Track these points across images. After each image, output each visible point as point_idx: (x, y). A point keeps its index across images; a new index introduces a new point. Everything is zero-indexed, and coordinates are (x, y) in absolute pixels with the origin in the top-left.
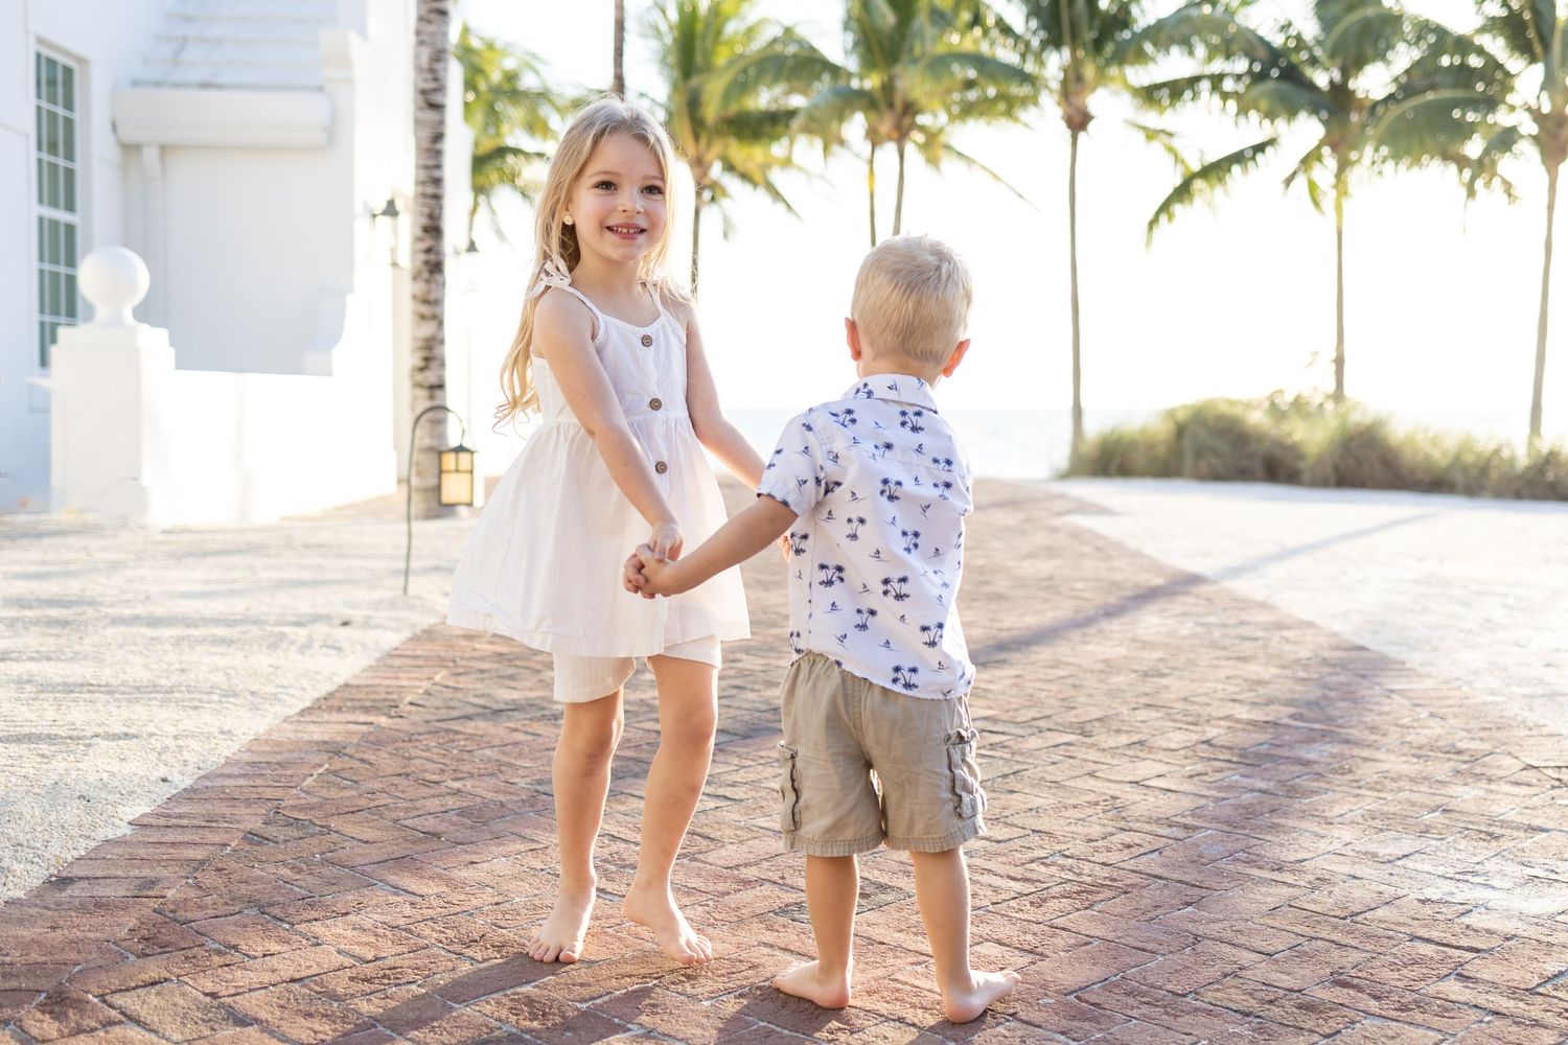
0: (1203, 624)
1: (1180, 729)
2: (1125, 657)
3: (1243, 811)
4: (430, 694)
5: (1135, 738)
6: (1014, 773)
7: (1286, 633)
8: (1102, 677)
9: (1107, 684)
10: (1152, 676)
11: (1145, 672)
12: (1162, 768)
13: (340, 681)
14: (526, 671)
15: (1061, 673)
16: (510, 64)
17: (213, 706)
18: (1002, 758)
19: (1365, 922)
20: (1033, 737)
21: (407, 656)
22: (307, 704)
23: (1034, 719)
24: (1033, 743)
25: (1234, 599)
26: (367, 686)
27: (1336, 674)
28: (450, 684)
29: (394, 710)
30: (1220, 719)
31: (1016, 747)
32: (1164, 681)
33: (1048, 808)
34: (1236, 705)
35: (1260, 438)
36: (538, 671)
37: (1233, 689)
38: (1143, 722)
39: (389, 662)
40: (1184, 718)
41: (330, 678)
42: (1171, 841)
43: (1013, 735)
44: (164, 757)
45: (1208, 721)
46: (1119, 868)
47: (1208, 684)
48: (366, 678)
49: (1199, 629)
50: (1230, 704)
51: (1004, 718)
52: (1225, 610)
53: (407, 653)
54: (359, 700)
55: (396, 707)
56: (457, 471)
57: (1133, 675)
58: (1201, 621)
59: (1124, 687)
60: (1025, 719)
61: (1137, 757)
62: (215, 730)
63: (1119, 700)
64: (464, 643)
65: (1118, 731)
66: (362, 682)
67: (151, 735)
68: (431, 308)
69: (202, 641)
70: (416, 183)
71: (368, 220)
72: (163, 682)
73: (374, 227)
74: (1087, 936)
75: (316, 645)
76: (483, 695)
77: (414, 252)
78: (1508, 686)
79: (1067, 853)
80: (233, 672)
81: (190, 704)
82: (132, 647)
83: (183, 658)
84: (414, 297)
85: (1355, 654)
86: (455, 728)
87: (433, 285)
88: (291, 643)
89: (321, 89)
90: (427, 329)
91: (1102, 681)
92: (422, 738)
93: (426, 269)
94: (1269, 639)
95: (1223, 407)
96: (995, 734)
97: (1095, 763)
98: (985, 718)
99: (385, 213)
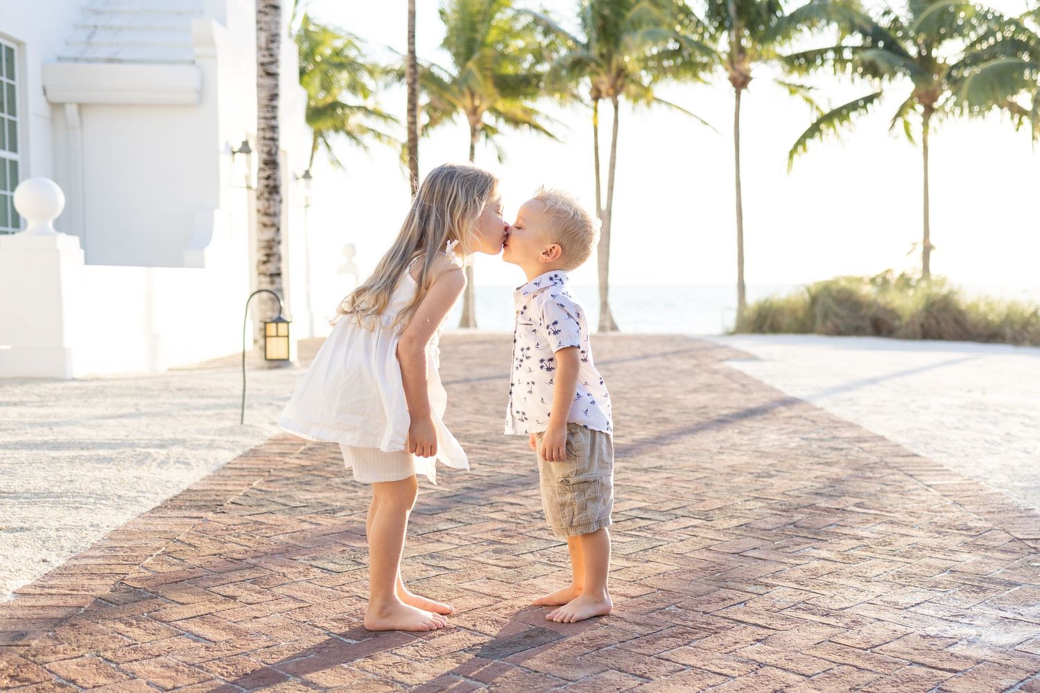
0: (806, 439)
1: (776, 514)
2: (747, 464)
3: (810, 573)
4: (247, 496)
5: (743, 521)
6: (652, 548)
7: (864, 445)
8: (728, 478)
9: (730, 483)
10: (763, 477)
11: (759, 473)
12: (757, 543)
13: (185, 487)
14: (320, 478)
15: (699, 475)
17: (89, 507)
18: (646, 537)
19: (881, 652)
20: (671, 522)
21: (236, 469)
22: (158, 504)
23: (674, 509)
24: (670, 526)
25: (832, 421)
26: (203, 490)
28: (263, 488)
29: (220, 507)
30: (805, 507)
31: (658, 529)
32: (772, 480)
34: (819, 497)
35: (869, 305)
36: (328, 478)
37: (818, 485)
38: (750, 510)
39: (222, 473)
40: (780, 507)
41: (178, 485)
42: (754, 596)
43: (657, 520)
44: (47, 544)
45: (796, 509)
46: (714, 615)
47: (802, 482)
48: (204, 484)
49: (803, 443)
50: (814, 496)
51: (653, 508)
53: (237, 466)
54: (195, 501)
55: (222, 505)
56: (277, 336)
57: (750, 476)
59: (742, 485)
60: (667, 509)
61: (742, 535)
62: (87, 524)
63: (735, 495)
64: (278, 459)
65: (732, 517)
66: (200, 488)
67: (40, 528)
68: (270, 218)
69: (90, 459)
70: (258, 130)
71: (229, 156)
72: (56, 489)
73: (234, 160)
74: (683, 664)
75: (171, 461)
76: (285, 496)
77: (259, 178)
78: (1012, 481)
79: (679, 605)
80: (107, 482)
81: (73, 506)
82: (38, 465)
83: (73, 472)
84: (258, 211)
85: (908, 459)
86: (262, 520)
87: (272, 202)
88: (154, 460)
89: (193, 62)
90: (269, 234)
91: (727, 481)
92: (236, 527)
93: (266, 190)
94: (851, 449)
95: (843, 283)
96: (643, 521)
97: (712, 539)
98: (640, 509)
99: (241, 151)
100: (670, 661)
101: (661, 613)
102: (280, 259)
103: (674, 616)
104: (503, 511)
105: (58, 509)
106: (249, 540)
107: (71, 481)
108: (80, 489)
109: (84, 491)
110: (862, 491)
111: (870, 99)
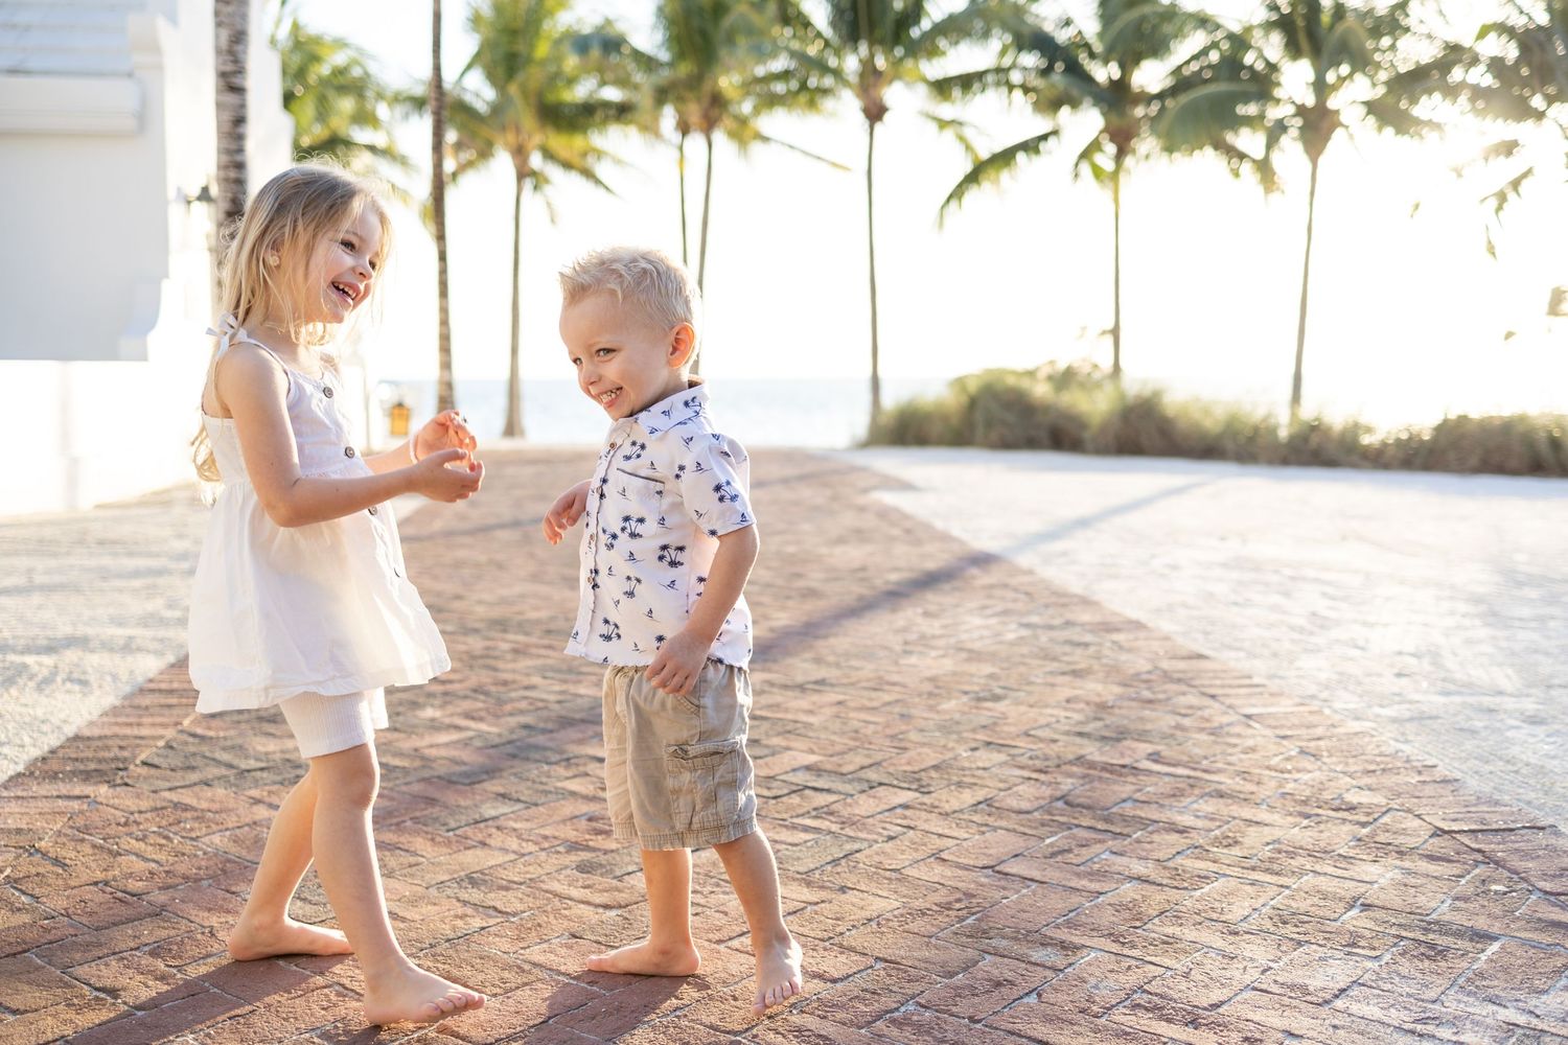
0: (1028, 626)
1: (1030, 779)
2: (955, 674)
4: (171, 748)
5: (981, 794)
6: (846, 856)
7: (1116, 637)
8: (931, 702)
9: (938, 712)
10: (985, 700)
11: (977, 693)
12: (1017, 843)
13: (70, 731)
15: (887, 698)
18: (830, 832)
21: (160, 691)
22: (20, 768)
23: (862, 768)
24: (865, 805)
26: (100, 738)
27: (1184, 694)
28: (199, 731)
29: (121, 773)
30: (1071, 763)
31: (845, 813)
32: (1001, 706)
33: (889, 916)
34: (1086, 741)
35: (1046, 411)
37: (1077, 717)
38: (984, 769)
39: (138, 700)
40: (1031, 762)
41: (59, 728)
43: (840, 793)
45: (1058, 766)
47: (1049, 711)
48: (103, 725)
49: (1024, 632)
50: (1078, 740)
51: (829, 767)
52: (1047, 606)
54: (83, 760)
55: (126, 769)
57: (965, 699)
58: (1025, 620)
59: (957, 716)
60: (851, 768)
61: (987, 825)
63: (955, 736)
65: (960, 784)
66: (96, 732)
75: (59, 679)
76: (233, 747)
86: (188, 801)
88: (31, 678)
91: (931, 708)
92: (142, 818)
94: (1100, 644)
95: (1011, 381)
96: (818, 794)
97: (940, 835)
98: (808, 768)
99: (199, 198)
104: (587, 775)
110: (1149, 727)
111: (1044, 137)
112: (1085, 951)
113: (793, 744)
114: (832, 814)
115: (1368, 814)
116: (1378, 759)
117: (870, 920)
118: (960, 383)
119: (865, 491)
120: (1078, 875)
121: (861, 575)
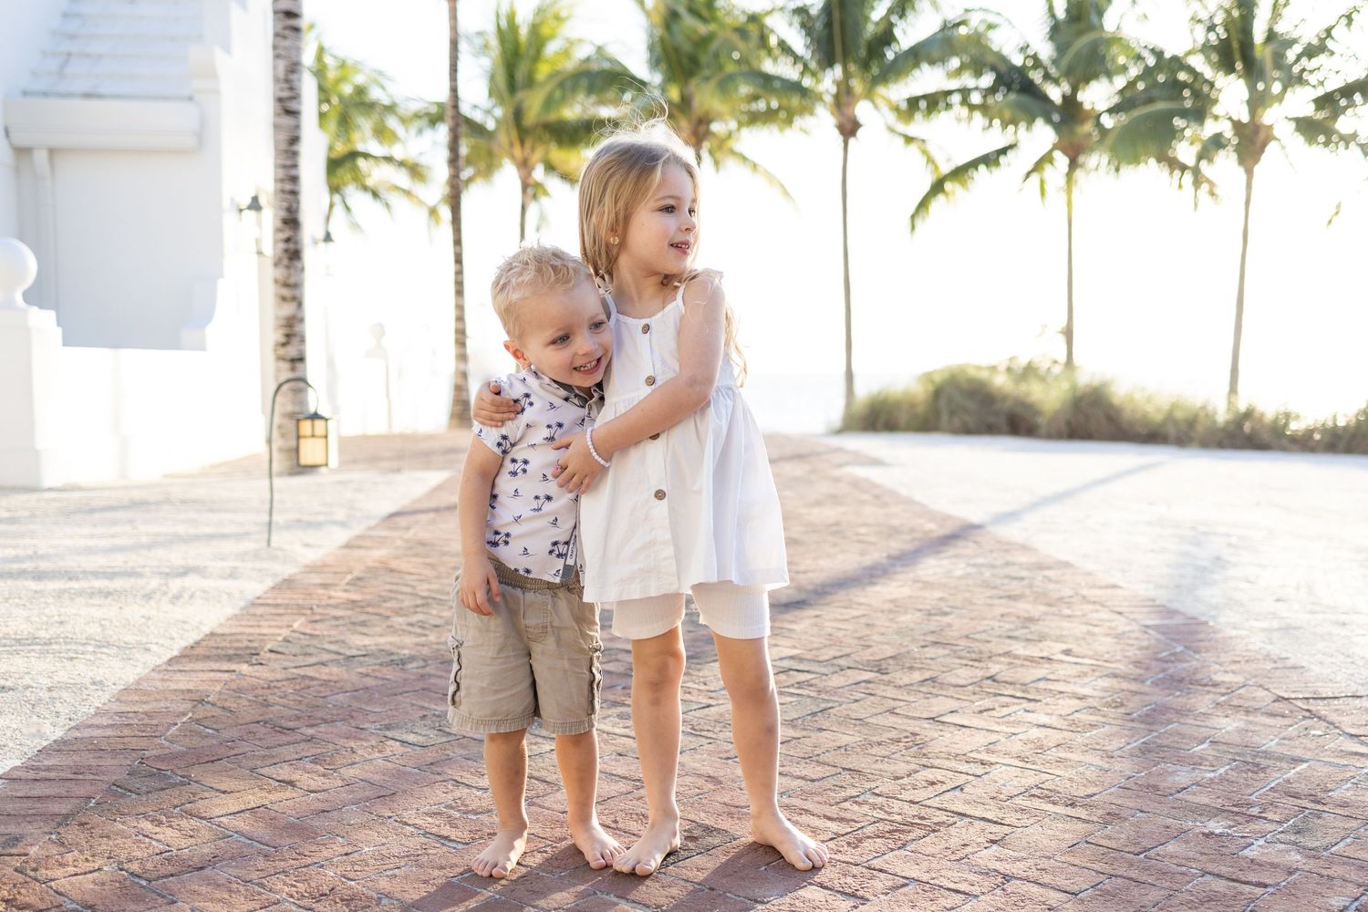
0: (974, 565)
1: (966, 665)
2: (910, 597)
3: (1032, 746)
4: (288, 641)
5: (927, 675)
6: (821, 711)
7: (1047, 573)
8: (891, 616)
9: (897, 623)
10: (935, 615)
11: (929, 610)
12: (953, 704)
13: (207, 630)
14: (377, 617)
15: (855, 613)
16: (360, 79)
17: (88, 657)
18: (809, 697)
20: (835, 675)
21: (269, 605)
22: (175, 653)
23: (835, 658)
24: (836, 681)
26: (231, 635)
27: (1097, 611)
28: (308, 631)
29: (255, 657)
30: (1000, 655)
31: (821, 685)
32: (947, 619)
33: (855, 745)
34: (1013, 642)
35: (1004, 397)
36: (388, 617)
37: (1008, 626)
38: (932, 659)
39: (253, 610)
40: (968, 655)
41: (197, 628)
42: (971, 778)
43: (817, 673)
44: (37, 709)
45: (990, 657)
46: (926, 806)
47: (986, 622)
48: (231, 626)
50: (1008, 641)
51: (809, 657)
52: (991, 551)
53: (270, 601)
54: (222, 648)
55: (257, 654)
56: (313, 436)
57: (918, 614)
58: (972, 562)
59: (912, 625)
60: (826, 658)
61: (930, 693)
62: (87, 681)
63: (909, 639)
64: (321, 591)
65: (911, 668)
66: (227, 631)
67: (26, 687)
68: (291, 291)
69: (81, 593)
70: (276, 181)
71: (235, 215)
72: (42, 634)
73: (241, 219)
74: (903, 877)
75: (186, 596)
76: (337, 642)
77: (276, 242)
78: (1247, 620)
79: (877, 791)
80: (107, 623)
81: (66, 656)
82: (17, 600)
83: (63, 610)
84: (276, 281)
85: (1110, 591)
86: (311, 674)
87: (292, 271)
88: (164, 595)
89: (190, 99)
90: (288, 309)
91: (891, 620)
92: (279, 684)
93: (286, 256)
94: (1034, 578)
95: (972, 373)
96: (800, 674)
97: (894, 699)
98: (792, 658)
99: (250, 208)
100: (885, 872)
101: (856, 802)
102: (303, 340)
103: (874, 806)
104: (618, 660)
105: (48, 660)
106: (300, 702)
107: (61, 623)
108: (74, 633)
109: (79, 636)
110: (1065, 633)
111: (1003, 151)
112: (998, 766)
113: (780, 643)
114: (811, 686)
115: (1228, 688)
116: (1244, 654)
117: (839, 747)
118: (928, 377)
119: (840, 466)
120: (998, 723)
121: (834, 528)
